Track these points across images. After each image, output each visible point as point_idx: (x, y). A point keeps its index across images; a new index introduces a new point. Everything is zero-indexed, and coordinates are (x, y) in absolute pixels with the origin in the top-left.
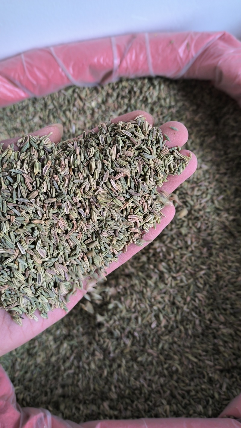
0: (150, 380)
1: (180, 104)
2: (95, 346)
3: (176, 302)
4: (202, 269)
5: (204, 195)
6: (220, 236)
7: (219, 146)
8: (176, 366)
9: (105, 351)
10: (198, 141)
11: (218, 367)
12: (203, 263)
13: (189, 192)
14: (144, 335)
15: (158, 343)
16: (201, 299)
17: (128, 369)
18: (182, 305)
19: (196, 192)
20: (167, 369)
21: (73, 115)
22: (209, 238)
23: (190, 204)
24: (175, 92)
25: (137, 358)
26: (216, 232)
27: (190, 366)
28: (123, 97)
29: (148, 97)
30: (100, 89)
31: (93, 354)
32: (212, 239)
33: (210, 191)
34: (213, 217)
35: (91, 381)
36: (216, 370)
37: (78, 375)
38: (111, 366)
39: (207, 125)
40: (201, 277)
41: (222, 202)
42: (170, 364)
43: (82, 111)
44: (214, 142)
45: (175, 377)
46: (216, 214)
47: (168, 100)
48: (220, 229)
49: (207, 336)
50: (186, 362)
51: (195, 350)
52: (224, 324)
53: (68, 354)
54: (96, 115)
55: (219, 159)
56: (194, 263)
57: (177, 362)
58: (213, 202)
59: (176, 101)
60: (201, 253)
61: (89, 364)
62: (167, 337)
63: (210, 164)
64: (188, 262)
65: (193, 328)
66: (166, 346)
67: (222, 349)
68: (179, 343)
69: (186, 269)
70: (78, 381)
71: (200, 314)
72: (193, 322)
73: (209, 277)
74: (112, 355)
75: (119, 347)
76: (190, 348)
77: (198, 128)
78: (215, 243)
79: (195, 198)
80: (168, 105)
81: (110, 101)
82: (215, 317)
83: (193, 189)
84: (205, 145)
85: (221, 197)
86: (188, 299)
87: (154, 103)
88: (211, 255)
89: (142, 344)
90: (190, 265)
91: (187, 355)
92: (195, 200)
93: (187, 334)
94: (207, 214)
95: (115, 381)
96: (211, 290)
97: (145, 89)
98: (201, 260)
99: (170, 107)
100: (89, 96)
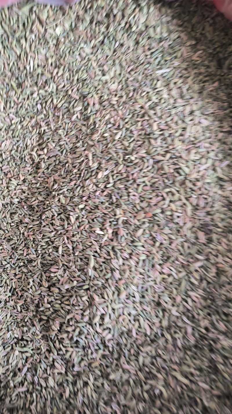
0: (125, 406)
1: (174, 36)
2: (54, 355)
3: (162, 302)
4: (198, 260)
5: (204, 160)
6: (222, 216)
7: (222, 95)
8: (160, 387)
9: (68, 364)
10: (196, 87)
11: (216, 392)
12: (199, 252)
13: (184, 155)
14: (118, 344)
15: (137, 355)
16: (195, 299)
17: (97, 389)
18: (170, 307)
19: (192, 157)
20: (147, 392)
21: (30, 46)
22: (208, 219)
23: (184, 172)
24: (169, 19)
25: (108, 374)
26: (218, 211)
27: (179, 389)
28: (99, 23)
29: (133, 23)
30: (67, 8)
31: (53, 366)
32: (212, 220)
33: (212, 155)
34: (215, 190)
35: (48, 403)
36: (213, 395)
37: (31, 394)
38: (74, 383)
39: (208, 67)
40: (196, 271)
41: (226, 169)
42: (151, 385)
43: (43, 40)
44: (217, 89)
45: (158, 403)
46: (218, 187)
47: (158, 30)
48: (223, 207)
49: (201, 349)
50: (172, 383)
51: (185, 368)
52: (224, 334)
53: (20, 365)
54: (62, 47)
55: (222, 113)
56: (188, 251)
57: (161, 383)
58: (214, 170)
59: (170, 32)
60: (197, 238)
61: (46, 380)
62: (148, 349)
63: (211, 119)
64: (179, 250)
65: (184, 337)
66: (148, 361)
67: (221, 367)
68: (164, 357)
69: (177, 259)
70: (31, 403)
71: (192, 319)
72: (183, 330)
73: (206, 270)
74: (76, 369)
75: (86, 358)
76: (180, 365)
77: (196, 71)
78: (216, 226)
79: (190, 164)
80: (158, 37)
81: (81, 28)
82: (212, 324)
83: (188, 150)
84: (205, 93)
85: (226, 163)
86: (179, 299)
87: (140, 34)
88: (210, 240)
89: (116, 356)
90: (181, 254)
91: (174, 373)
92: (192, 167)
93: (175, 345)
94: (207, 186)
95: (79, 405)
96: (209, 288)
97: (128, 11)
98: (196, 248)
99: (161, 40)
100: (52, 19)
